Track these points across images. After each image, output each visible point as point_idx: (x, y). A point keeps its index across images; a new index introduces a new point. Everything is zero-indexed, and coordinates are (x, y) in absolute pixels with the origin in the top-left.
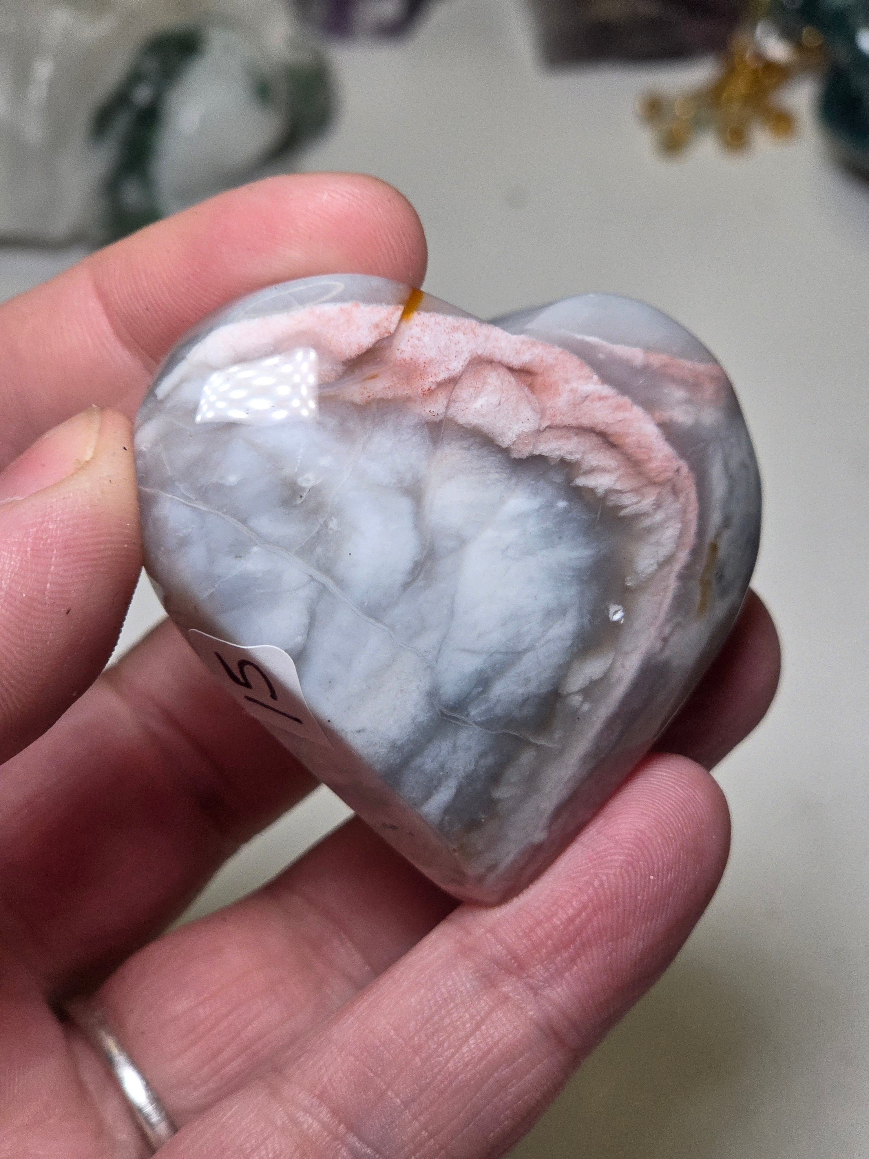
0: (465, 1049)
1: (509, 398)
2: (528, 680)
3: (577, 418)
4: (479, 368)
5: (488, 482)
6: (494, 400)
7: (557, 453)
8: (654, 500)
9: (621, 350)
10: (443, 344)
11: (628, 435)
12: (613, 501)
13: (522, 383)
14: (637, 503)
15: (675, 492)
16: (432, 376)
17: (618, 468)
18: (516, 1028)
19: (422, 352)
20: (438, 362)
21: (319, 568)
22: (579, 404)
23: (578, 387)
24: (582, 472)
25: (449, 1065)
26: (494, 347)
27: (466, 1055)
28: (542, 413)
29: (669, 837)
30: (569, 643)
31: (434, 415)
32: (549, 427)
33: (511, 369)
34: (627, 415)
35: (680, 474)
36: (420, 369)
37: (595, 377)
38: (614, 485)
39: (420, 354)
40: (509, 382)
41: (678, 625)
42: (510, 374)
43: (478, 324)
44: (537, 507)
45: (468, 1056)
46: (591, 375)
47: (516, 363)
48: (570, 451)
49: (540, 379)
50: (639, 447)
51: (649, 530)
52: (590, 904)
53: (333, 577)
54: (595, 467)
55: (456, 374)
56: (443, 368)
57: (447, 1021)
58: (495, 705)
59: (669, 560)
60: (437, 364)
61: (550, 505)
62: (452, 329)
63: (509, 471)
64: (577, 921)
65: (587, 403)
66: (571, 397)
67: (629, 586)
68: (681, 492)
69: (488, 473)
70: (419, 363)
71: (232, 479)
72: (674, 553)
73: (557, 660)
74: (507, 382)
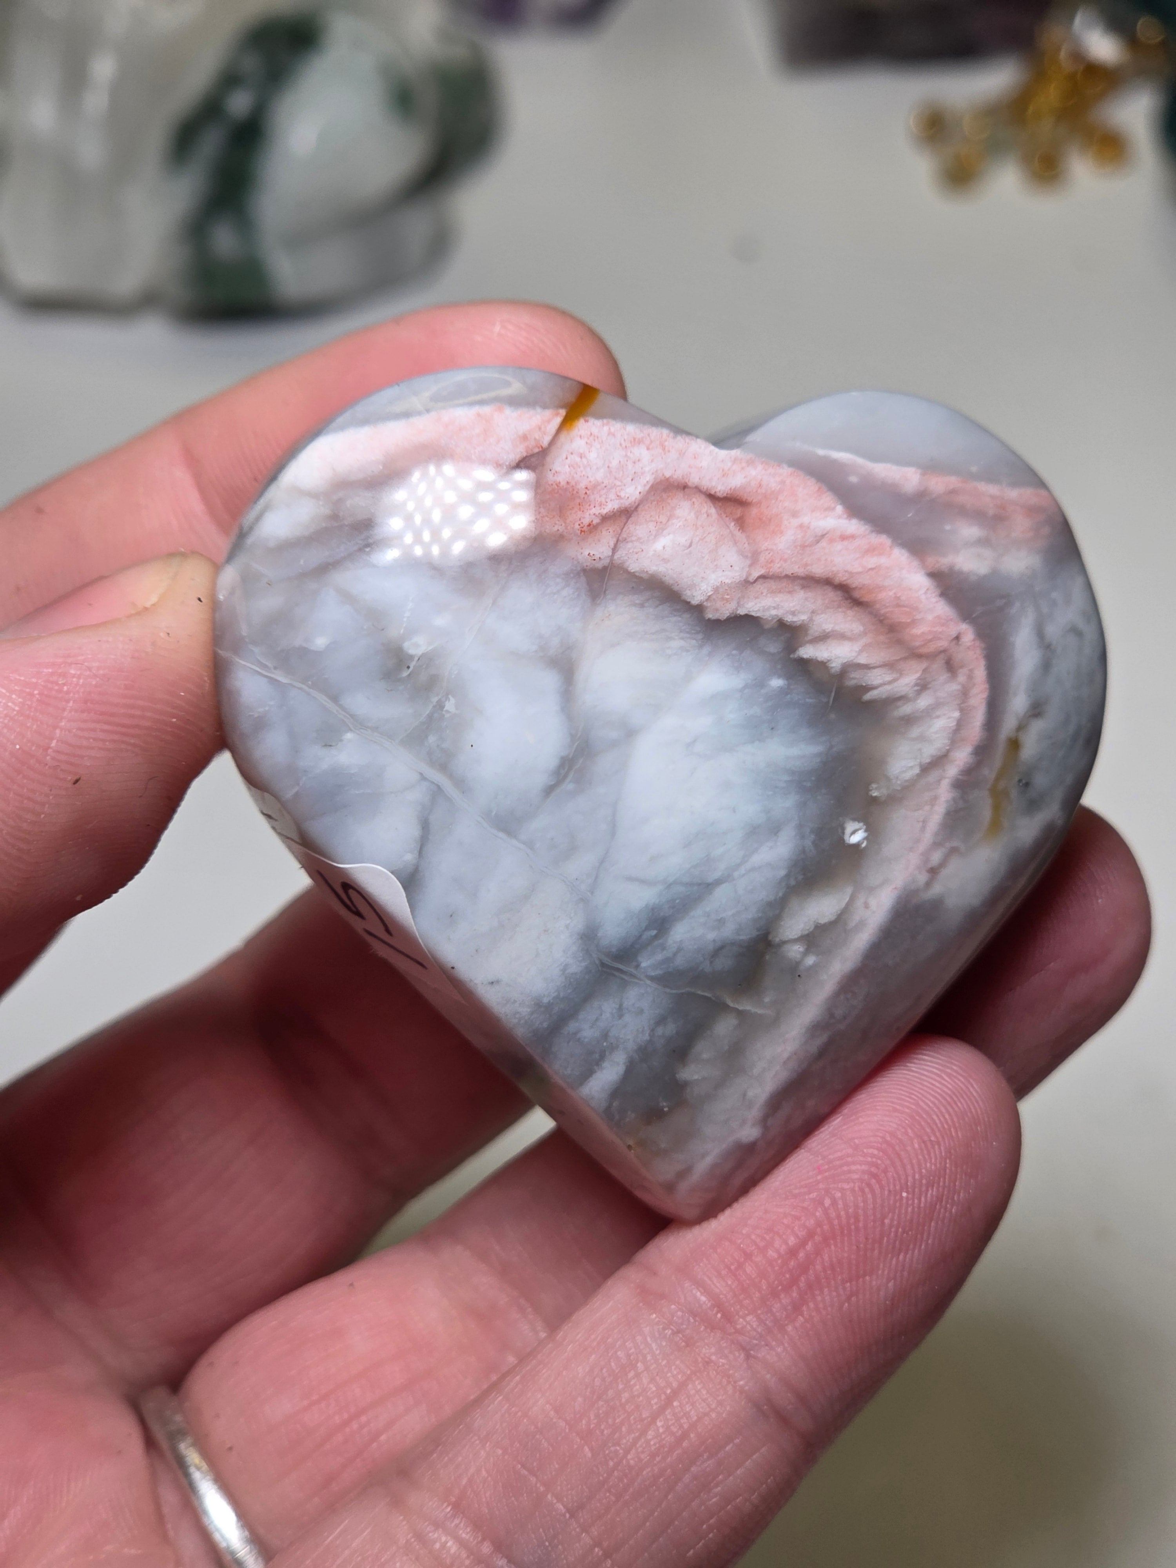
0: (651, 1434)
1: (705, 538)
2: (721, 922)
3: (806, 565)
4: (665, 495)
5: (669, 652)
6: (683, 540)
7: (774, 612)
8: (919, 679)
9: (885, 471)
10: (614, 463)
11: (881, 588)
12: (855, 678)
13: (726, 516)
14: (890, 683)
15: (951, 667)
16: (595, 507)
17: (865, 633)
18: (720, 1403)
19: (584, 473)
20: (605, 487)
21: (432, 763)
22: (810, 546)
23: (810, 523)
24: (809, 638)
25: (629, 1457)
26: (690, 467)
27: (652, 1443)
28: (754, 558)
29: (930, 1140)
30: (783, 873)
31: (595, 560)
32: (763, 577)
33: (713, 498)
34: (883, 561)
35: (960, 643)
36: (579, 497)
37: (839, 509)
38: (856, 657)
39: (581, 476)
40: (708, 516)
41: (953, 851)
42: (710, 503)
43: (672, 434)
44: (741, 686)
45: (655, 1444)
46: (833, 505)
47: (721, 488)
48: (792, 610)
49: (754, 511)
50: (898, 606)
51: (909, 721)
52: (819, 1230)
53: (451, 776)
54: (829, 633)
55: (630, 504)
56: (612, 496)
57: (626, 1395)
58: (675, 954)
59: (939, 761)
60: (604, 489)
61: (760, 684)
62: (631, 442)
63: (700, 636)
64: (801, 1255)
65: (823, 543)
66: (799, 536)
67: (876, 797)
68: (962, 667)
69: (669, 639)
70: (578, 489)
71: (320, 642)
72: (948, 751)
73: (764, 895)
74: (705, 515)
